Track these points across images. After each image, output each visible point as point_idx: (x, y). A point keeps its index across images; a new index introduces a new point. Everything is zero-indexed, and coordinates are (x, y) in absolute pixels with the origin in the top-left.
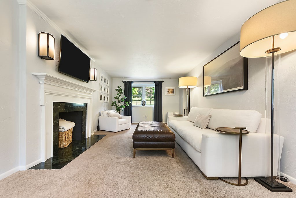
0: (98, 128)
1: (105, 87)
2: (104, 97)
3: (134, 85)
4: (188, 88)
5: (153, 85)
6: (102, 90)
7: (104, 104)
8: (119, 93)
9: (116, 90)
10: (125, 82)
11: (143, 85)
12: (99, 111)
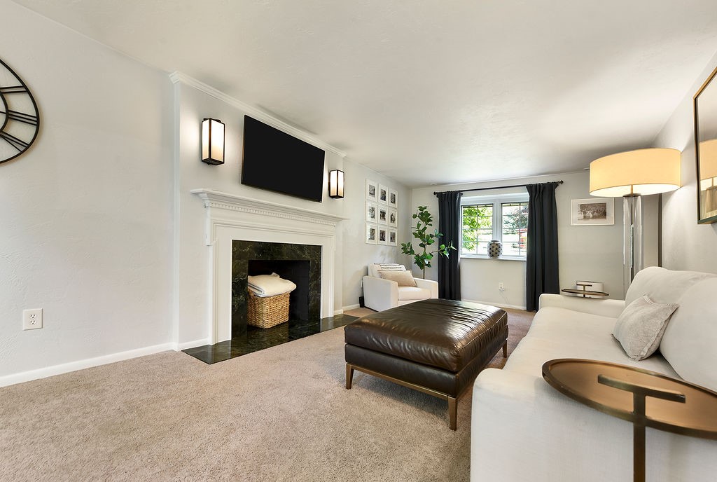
0: (362, 301)
1: (383, 210)
2: (383, 233)
3: (465, 200)
4: (635, 196)
5: (525, 196)
6: (373, 217)
7: (382, 248)
8: (421, 223)
9: (415, 216)
10: (439, 195)
11: (495, 200)
12: (366, 265)
